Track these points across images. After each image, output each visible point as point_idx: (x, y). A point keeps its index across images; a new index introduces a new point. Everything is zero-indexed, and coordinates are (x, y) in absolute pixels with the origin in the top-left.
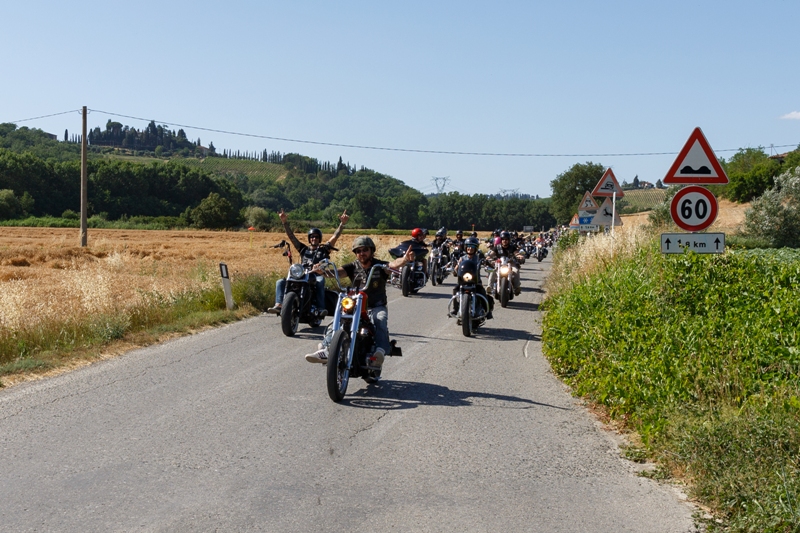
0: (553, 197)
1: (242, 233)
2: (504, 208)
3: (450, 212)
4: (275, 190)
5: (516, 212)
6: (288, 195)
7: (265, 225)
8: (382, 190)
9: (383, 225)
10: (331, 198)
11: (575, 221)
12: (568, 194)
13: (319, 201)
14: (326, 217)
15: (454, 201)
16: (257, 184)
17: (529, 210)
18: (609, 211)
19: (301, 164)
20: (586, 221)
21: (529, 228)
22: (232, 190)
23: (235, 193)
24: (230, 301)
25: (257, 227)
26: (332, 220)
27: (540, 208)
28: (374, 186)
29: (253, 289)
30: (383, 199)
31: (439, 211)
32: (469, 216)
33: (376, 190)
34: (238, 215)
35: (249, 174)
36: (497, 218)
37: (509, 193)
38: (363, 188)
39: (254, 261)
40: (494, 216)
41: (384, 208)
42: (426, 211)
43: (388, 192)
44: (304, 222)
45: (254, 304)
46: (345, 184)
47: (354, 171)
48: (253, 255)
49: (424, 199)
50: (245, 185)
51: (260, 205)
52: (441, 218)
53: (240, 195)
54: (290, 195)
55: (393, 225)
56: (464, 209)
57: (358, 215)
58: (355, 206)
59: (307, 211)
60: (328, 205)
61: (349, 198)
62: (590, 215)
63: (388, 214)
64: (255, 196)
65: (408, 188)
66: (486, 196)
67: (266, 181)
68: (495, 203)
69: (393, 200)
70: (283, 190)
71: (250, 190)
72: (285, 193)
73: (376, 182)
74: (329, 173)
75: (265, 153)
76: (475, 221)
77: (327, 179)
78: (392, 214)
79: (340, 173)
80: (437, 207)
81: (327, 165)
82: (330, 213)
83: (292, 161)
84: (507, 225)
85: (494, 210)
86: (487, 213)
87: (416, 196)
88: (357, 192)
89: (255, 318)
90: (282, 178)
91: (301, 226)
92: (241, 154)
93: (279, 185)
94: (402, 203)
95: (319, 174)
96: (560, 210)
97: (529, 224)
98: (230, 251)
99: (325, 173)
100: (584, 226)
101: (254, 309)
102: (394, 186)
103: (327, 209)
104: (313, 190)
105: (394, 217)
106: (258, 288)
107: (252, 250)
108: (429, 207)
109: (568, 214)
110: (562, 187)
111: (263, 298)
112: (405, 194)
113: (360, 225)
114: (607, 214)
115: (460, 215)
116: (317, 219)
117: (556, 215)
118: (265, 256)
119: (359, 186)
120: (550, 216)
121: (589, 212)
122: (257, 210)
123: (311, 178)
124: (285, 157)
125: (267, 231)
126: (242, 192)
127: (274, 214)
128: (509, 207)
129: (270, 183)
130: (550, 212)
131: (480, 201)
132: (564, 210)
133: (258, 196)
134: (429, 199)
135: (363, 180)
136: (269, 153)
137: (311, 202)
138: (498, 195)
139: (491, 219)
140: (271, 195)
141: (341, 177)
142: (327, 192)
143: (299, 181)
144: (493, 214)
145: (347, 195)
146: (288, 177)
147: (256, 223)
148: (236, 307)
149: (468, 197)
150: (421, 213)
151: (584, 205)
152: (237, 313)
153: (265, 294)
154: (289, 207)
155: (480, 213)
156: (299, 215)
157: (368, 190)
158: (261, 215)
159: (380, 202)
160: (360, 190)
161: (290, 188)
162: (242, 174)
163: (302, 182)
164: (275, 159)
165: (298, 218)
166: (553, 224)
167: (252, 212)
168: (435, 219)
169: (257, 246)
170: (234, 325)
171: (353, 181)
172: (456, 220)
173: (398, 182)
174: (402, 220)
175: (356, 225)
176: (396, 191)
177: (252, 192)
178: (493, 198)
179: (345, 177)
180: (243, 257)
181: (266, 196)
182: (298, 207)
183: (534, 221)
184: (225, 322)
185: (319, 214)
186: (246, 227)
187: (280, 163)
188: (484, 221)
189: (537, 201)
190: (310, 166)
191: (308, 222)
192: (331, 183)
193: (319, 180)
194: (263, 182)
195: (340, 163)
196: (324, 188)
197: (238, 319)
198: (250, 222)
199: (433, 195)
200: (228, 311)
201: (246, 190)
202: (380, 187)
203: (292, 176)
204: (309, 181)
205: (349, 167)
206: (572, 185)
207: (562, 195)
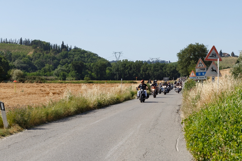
0: (179, 61)
1: (9, 84)
2: (152, 68)
3: (123, 71)
4: (27, 60)
5: (158, 70)
6: (34, 62)
7: (22, 79)
8: (86, 59)
9: (88, 78)
10: (58, 64)
11: (192, 74)
12: (186, 60)
13: (51, 65)
14: (56, 74)
15: (125, 65)
16: (17, 57)
17: (165, 69)
18: (214, 69)
19: (41, 46)
20: (199, 74)
21: (166, 78)
22: (3, 60)
23: (4, 62)
24: (6, 124)
25: (18, 80)
26: (58, 76)
27: (171, 67)
28: (81, 57)
29: (19, 116)
30: (87, 64)
31: (117, 70)
32: (134, 72)
33: (83, 59)
34: (7, 74)
35: (12, 52)
36: (148, 73)
37: (155, 60)
38: (75, 58)
39: (17, 100)
40: (147, 72)
41: (87, 69)
42: (111, 70)
43: (89, 60)
44: (43, 77)
45: (20, 125)
46: (66, 56)
47: (70, 49)
48: (17, 96)
49: (109, 64)
50: (10, 57)
51: (18, 68)
52: (118, 74)
53: (7, 63)
54: (35, 62)
55: (92, 78)
56: (131, 69)
57: (73, 73)
58: (71, 68)
59: (45, 71)
60: (57, 68)
61: (69, 64)
62: (202, 71)
63: (89, 72)
64: (16, 63)
65: (100, 58)
66: (142, 62)
67: (21, 55)
68: (147, 65)
69: (92, 64)
70: (32, 60)
71: (13, 60)
72: (33, 62)
73: (82, 55)
74: (57, 50)
75: (21, 40)
76: (137, 75)
77: (55, 54)
78: (92, 72)
79: (63, 50)
80: (116, 68)
81: (56, 46)
82: (58, 72)
83: (36, 44)
84: (154, 77)
85: (147, 69)
86: (143, 71)
87: (105, 62)
88: (72, 60)
89: (20, 133)
90: (31, 53)
91: (42, 80)
92: (8, 40)
93: (29, 57)
94: (97, 66)
95: (51, 51)
96: (182, 69)
97: (166, 76)
98: (3, 94)
99: (55, 50)
100: (199, 77)
101: (20, 128)
102: (93, 57)
103: (56, 70)
104: (48, 60)
105: (93, 74)
106: (22, 116)
107: (16, 93)
108: (112, 68)
109: (187, 71)
110: (183, 56)
111: (25, 121)
112: (99, 61)
113: (74, 79)
114: (213, 70)
115: (128, 72)
116: (50, 76)
117: (180, 72)
118: (23, 97)
119: (73, 57)
120: (177, 72)
121: (201, 69)
122: (17, 71)
123: (47, 53)
124: (32, 42)
125: (23, 82)
126: (9, 61)
127: (26, 73)
128: (155, 67)
129: (24, 56)
130: (177, 70)
131: (139, 64)
132: (185, 68)
133: (18, 63)
134: (112, 64)
135: (75, 54)
136: (23, 40)
137: (47, 67)
138: (149, 61)
139: (146, 74)
140: (25, 63)
141: (64, 52)
142: (56, 60)
143: (40, 55)
144: (146, 71)
145: (67, 62)
146: (34, 53)
147: (17, 79)
148: (9, 127)
149: (133, 62)
150: (107, 71)
151: (198, 66)
152: (10, 130)
153: (26, 119)
154: (35, 69)
155: (139, 71)
156: (41, 73)
157: (79, 59)
158: (19, 74)
159: (85, 66)
160: (74, 59)
161: (35, 59)
162: (8, 51)
163: (42, 56)
164: (27, 43)
165: (40, 75)
166: (179, 76)
167: (15, 72)
168: (115, 75)
169: (19, 91)
170: (8, 137)
171: (70, 54)
172: (126, 75)
173: (95, 55)
174: (97, 75)
175: (72, 78)
176: (94, 59)
177: (14, 61)
178: (146, 63)
179: (65, 52)
180: (11, 98)
181: (22, 63)
182: (40, 69)
183: (168, 75)
184: (4, 136)
185: (52, 72)
186: (12, 81)
187: (29, 45)
188: (142, 75)
189: (169, 64)
190: (46, 47)
191: (46, 77)
192: (58, 56)
193: (51, 54)
194: (20, 56)
195: (63, 45)
196: (54, 58)
197: (11, 134)
198: (13, 78)
199: (113, 61)
200: (5, 130)
201: (11, 60)
202: (85, 57)
203: (36, 52)
204: (45, 55)
205: (68, 47)
206: (188, 55)
207: (183, 60)
